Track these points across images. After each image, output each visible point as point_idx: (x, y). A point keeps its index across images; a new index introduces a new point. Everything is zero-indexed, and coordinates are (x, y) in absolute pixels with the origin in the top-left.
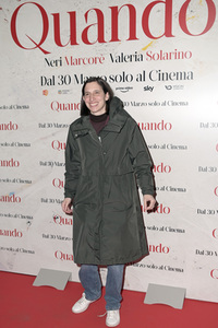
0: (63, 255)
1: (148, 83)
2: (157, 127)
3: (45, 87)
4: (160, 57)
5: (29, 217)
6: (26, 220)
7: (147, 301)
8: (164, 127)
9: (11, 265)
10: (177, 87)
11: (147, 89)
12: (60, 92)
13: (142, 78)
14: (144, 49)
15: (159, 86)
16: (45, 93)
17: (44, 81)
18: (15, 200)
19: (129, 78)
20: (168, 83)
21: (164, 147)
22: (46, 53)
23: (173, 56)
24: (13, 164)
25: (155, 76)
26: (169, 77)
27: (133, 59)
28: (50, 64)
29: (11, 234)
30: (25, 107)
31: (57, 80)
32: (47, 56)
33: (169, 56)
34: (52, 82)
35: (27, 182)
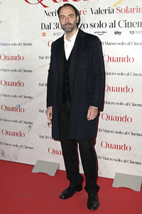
0: (54, 151)
1: (117, 29)
2: (123, 60)
3: (44, 31)
4: (126, 11)
5: (30, 123)
6: (28, 125)
7: (114, 185)
8: (129, 60)
9: (16, 157)
10: (138, 32)
11: (116, 33)
12: (54, 34)
13: (113, 25)
14: (115, 5)
15: (125, 31)
16: (44, 34)
17: (43, 26)
18: (20, 110)
19: (104, 25)
20: (132, 29)
21: (128, 75)
22: (45, 6)
23: (135, 11)
24: (20, 85)
25: (122, 24)
26: (132, 25)
27: (107, 12)
28: (48, 15)
29: (17, 135)
30: (29, 44)
31: (53, 26)
32: (46, 9)
33: (132, 11)
34: (49, 27)
35: (29, 97)
